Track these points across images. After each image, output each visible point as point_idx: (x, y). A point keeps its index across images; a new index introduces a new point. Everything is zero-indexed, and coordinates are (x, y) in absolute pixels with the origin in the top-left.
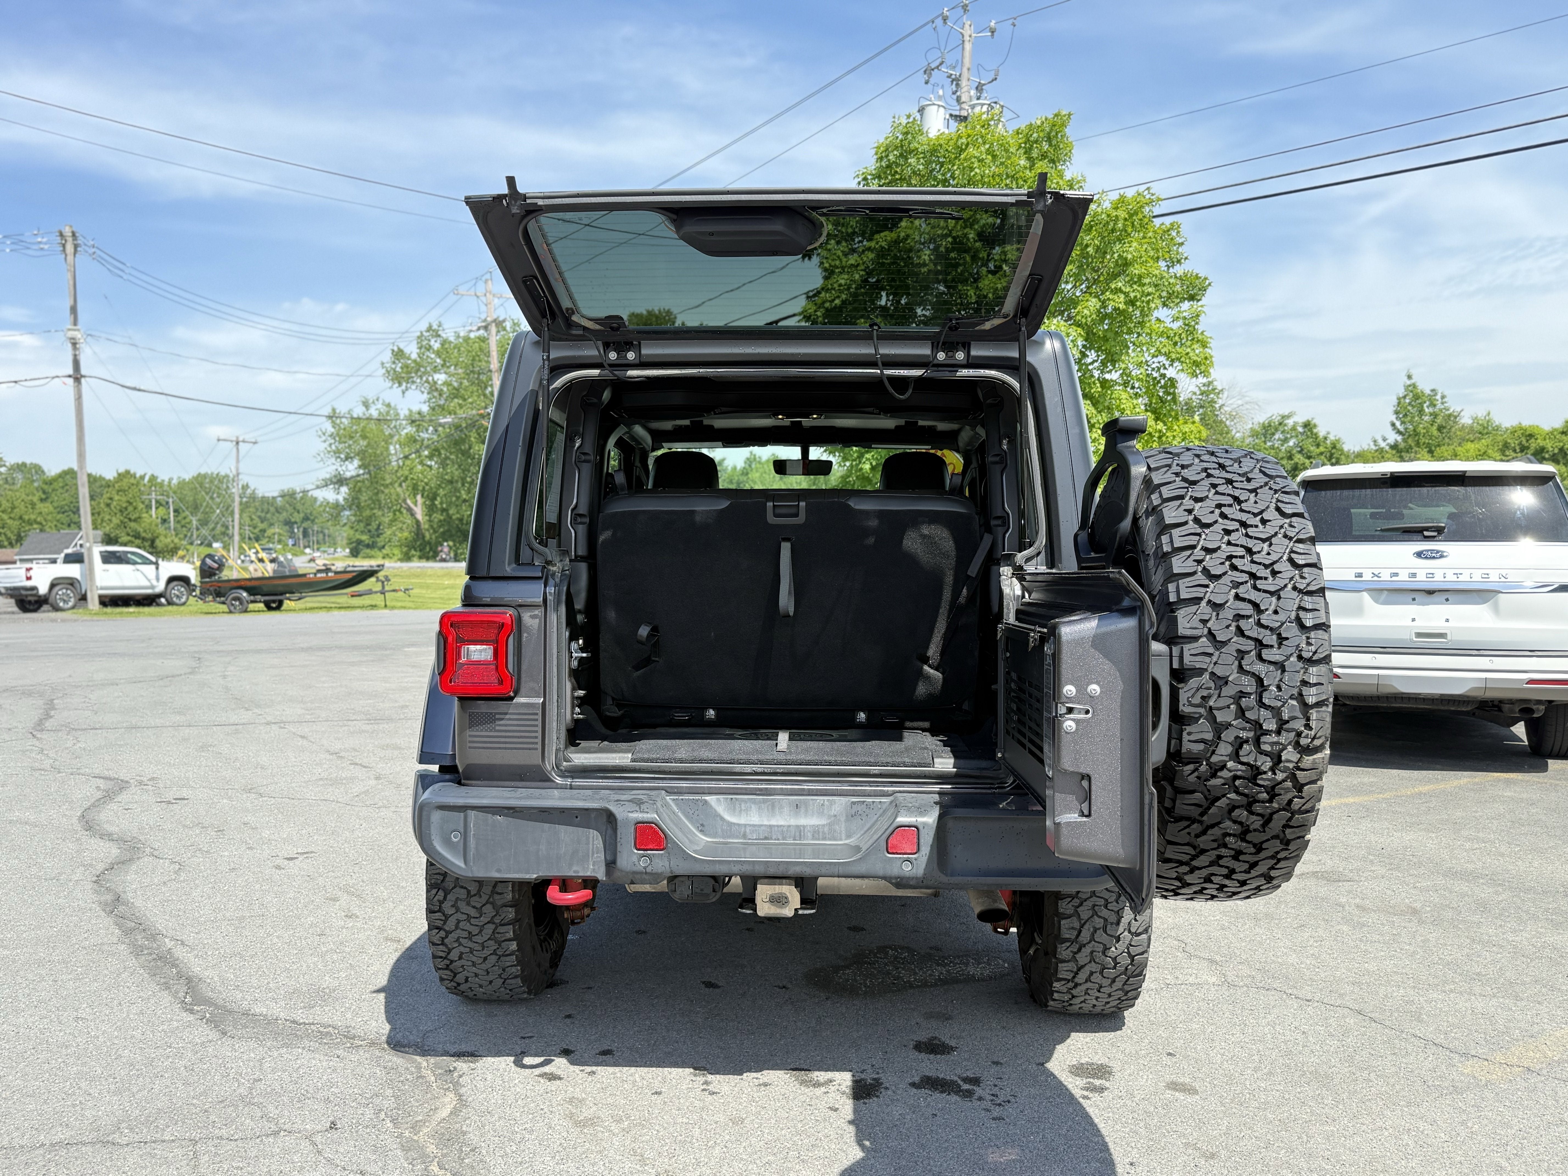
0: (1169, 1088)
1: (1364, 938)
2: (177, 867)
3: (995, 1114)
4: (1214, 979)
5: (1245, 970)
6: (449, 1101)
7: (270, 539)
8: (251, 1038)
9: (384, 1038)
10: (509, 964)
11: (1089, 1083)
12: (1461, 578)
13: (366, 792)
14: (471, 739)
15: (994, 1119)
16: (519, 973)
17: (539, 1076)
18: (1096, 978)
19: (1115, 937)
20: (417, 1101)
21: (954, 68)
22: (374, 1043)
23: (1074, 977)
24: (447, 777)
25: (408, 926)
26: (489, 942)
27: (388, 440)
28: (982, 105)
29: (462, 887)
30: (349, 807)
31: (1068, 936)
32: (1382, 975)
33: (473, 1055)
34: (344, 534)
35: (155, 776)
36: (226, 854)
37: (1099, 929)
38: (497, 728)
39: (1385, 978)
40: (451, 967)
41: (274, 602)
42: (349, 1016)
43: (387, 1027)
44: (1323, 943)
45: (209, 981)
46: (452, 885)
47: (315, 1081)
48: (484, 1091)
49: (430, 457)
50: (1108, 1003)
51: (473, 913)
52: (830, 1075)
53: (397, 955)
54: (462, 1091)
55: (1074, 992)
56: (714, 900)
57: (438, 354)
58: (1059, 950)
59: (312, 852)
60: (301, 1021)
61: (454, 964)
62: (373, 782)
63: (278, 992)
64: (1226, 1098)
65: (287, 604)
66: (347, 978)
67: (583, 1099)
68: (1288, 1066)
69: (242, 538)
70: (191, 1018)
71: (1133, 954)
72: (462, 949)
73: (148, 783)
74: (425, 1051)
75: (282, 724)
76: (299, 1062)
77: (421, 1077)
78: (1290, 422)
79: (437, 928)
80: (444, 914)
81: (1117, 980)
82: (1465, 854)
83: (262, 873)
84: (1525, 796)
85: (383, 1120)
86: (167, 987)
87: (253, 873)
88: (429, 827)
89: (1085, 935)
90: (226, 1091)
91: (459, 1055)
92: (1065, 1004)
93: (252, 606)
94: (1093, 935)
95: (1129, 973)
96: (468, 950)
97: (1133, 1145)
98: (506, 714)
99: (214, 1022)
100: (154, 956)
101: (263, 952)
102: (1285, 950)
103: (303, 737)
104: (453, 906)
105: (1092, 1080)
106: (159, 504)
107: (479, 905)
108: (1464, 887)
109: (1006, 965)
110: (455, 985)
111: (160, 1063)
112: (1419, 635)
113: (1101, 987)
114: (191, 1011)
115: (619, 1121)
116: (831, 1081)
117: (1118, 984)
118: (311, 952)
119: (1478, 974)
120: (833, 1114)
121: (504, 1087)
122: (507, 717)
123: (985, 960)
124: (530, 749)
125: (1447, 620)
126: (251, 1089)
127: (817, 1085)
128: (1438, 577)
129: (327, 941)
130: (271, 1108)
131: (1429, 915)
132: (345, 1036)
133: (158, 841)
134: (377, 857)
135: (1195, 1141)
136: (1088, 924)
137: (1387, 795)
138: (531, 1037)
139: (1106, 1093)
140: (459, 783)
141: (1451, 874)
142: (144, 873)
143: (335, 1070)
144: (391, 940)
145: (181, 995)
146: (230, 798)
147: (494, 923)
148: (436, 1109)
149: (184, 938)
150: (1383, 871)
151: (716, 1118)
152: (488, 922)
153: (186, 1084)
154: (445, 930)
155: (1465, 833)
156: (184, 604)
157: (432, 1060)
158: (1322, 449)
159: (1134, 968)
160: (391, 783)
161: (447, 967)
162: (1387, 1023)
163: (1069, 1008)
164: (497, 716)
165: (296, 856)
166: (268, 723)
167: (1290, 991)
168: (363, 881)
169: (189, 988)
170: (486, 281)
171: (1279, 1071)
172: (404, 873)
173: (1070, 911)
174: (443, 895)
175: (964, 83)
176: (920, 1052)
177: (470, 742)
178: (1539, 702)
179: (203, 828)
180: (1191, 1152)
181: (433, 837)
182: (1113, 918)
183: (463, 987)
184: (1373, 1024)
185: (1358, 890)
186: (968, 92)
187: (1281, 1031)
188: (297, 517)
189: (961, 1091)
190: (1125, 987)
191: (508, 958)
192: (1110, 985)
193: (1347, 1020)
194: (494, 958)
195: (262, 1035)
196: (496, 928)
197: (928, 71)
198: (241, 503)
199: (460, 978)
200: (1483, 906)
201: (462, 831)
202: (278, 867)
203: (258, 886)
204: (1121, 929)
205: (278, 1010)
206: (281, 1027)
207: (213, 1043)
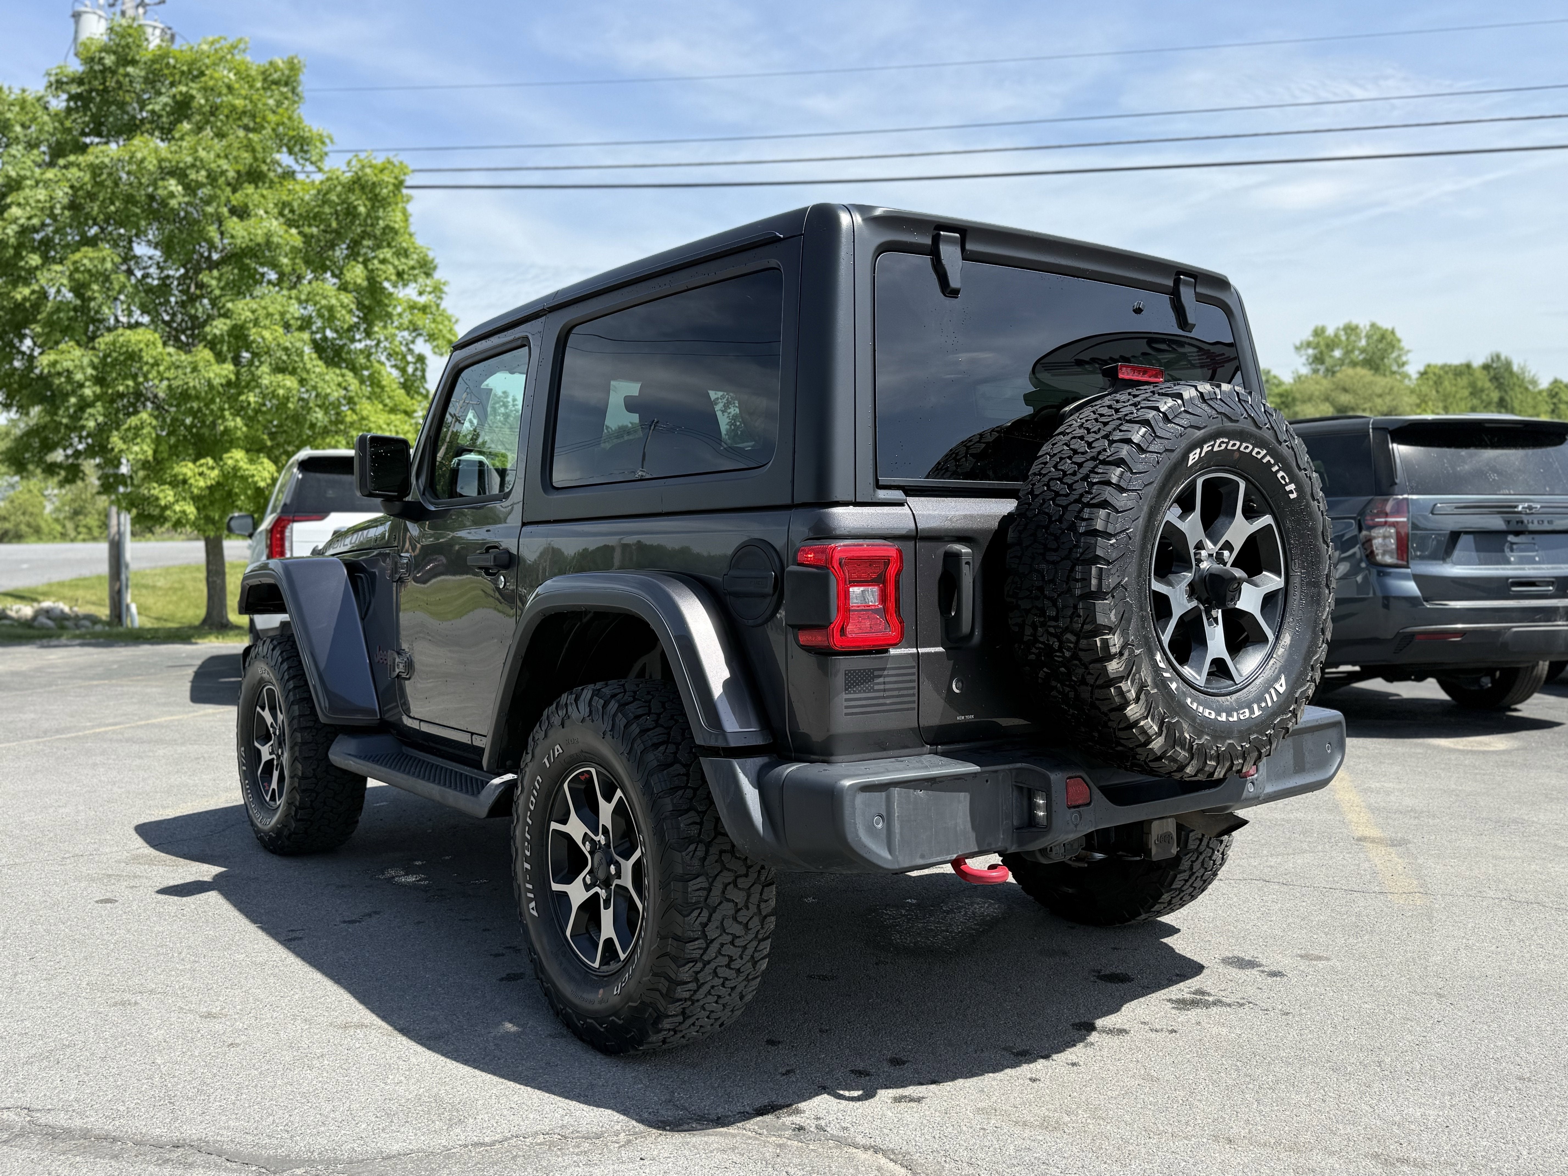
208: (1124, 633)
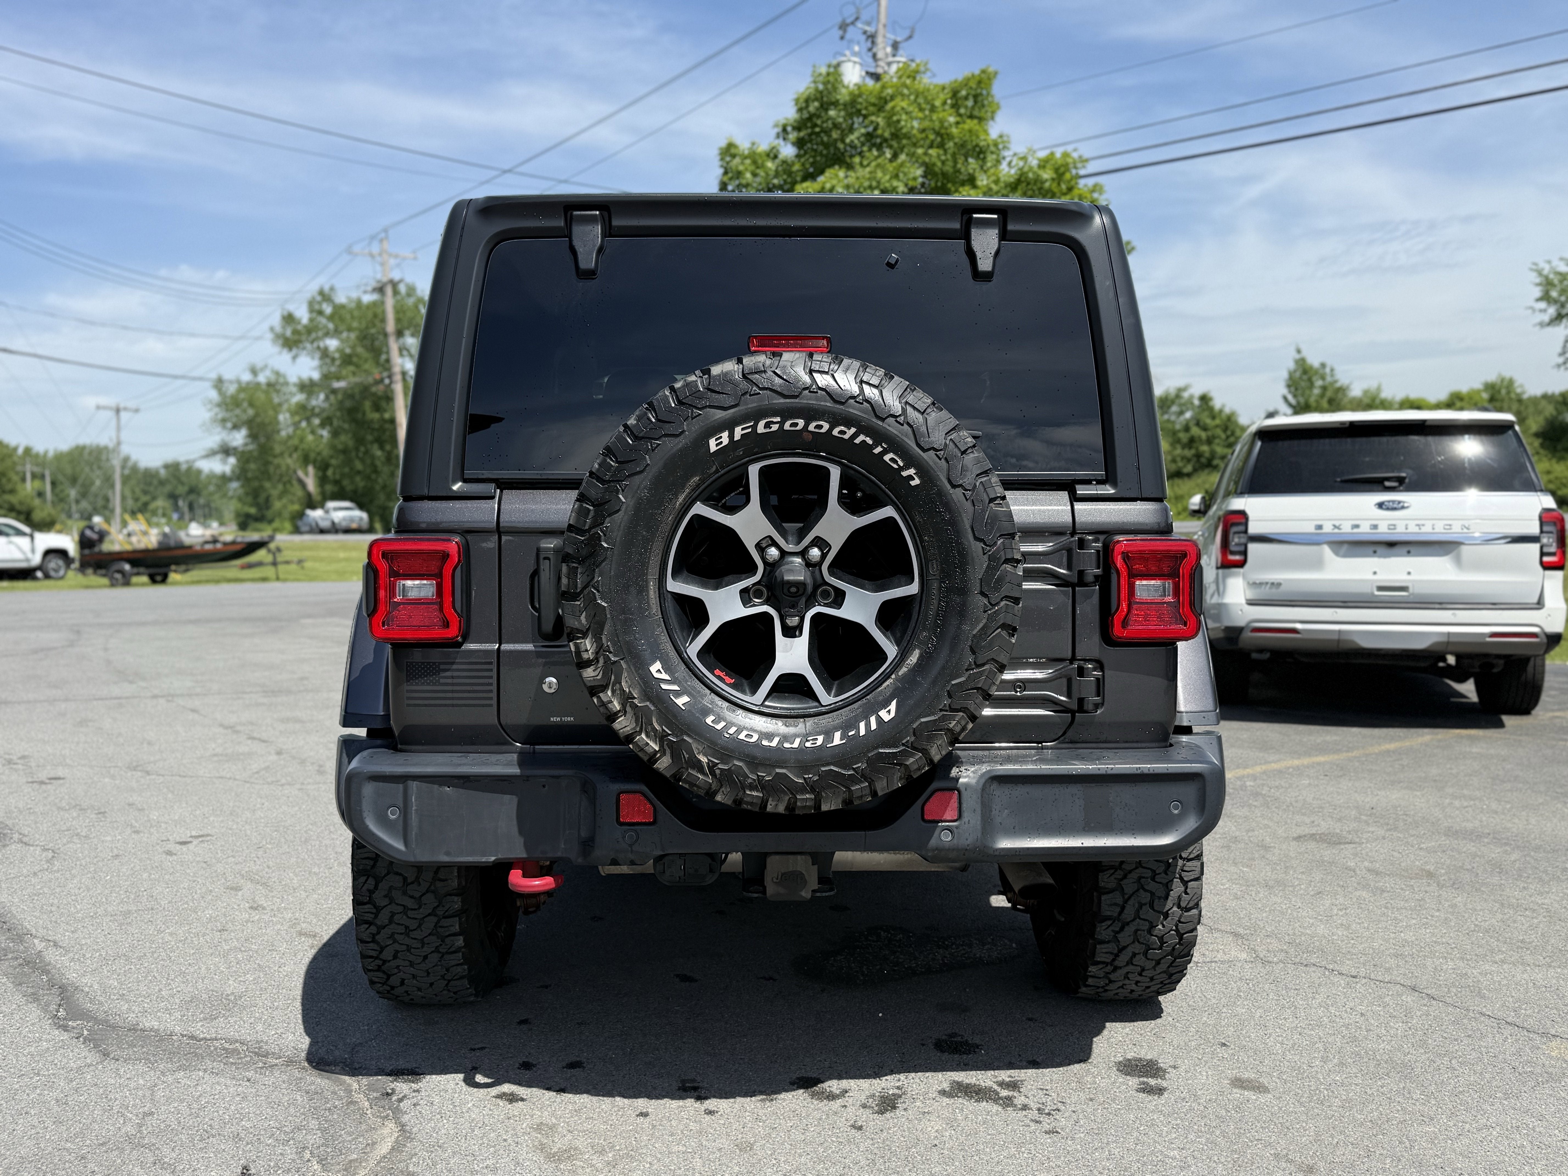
0: (1235, 1086)
1: (1389, 905)
2: (50, 854)
3: (1047, 1127)
4: (1244, 956)
5: (1275, 945)
6: (388, 1134)
7: (154, 513)
8: (140, 1060)
9: (303, 1055)
10: (453, 963)
11: (1144, 1083)
12: (1424, 530)
13: (267, 768)
14: (409, 695)
15: (1046, 1132)
16: (466, 972)
17: (498, 1097)
18: (1140, 960)
19: (1162, 913)
20: (350, 1134)
21: (869, 24)
22: (292, 1062)
23: (1114, 960)
24: (379, 742)
25: (325, 919)
26: (431, 937)
27: (277, 408)
28: (898, 62)
29: (397, 874)
30: (248, 785)
31: (1109, 913)
32: (1422, 944)
33: (413, 1072)
34: (230, 508)
35: (26, 753)
36: (109, 838)
37: (1145, 904)
38: (442, 681)
39: (1427, 948)
40: (384, 968)
41: (159, 574)
42: (260, 1027)
43: (307, 1040)
44: (1348, 911)
45: (87, 989)
46: (384, 872)
47: (221, 1112)
48: (431, 1119)
49: (322, 425)
50: (1148, 987)
51: (410, 903)
52: (845, 1083)
53: (314, 951)
54: (405, 1119)
55: (1112, 977)
56: (710, 882)
57: (331, 318)
58: (1098, 929)
59: (208, 835)
60: (202, 1036)
61: (387, 964)
62: (274, 757)
63: (172, 1000)
64: (1302, 1096)
65: (173, 576)
66: (256, 981)
67: (554, 1125)
68: (1358, 1054)
69: (124, 510)
70: (65, 1036)
71: (1182, 932)
72: (396, 946)
73: (19, 761)
74: (354, 1070)
75: (170, 697)
76: (200, 1088)
77: (352, 1102)
78: (1186, 395)
79: (366, 922)
80: (375, 907)
81: (1162, 961)
82: (1457, 812)
83: (150, 860)
84: (1492, 751)
85: (309, 1160)
86: (35, 998)
87: (141, 860)
88: (359, 802)
89: (1129, 913)
90: (109, 1130)
91: (397, 1073)
92: (1101, 990)
93: (135, 579)
94: (1138, 911)
95: (1176, 953)
96: (404, 948)
97: (1216, 1158)
98: (453, 663)
99: (94, 1041)
100: (21, 961)
101: (153, 953)
102: (1311, 921)
103: (194, 711)
104: (385, 896)
105: (1145, 1080)
106: (34, 476)
107: (417, 895)
108: (1471, 847)
109: (1014, 945)
110: (388, 988)
111: (25, 1097)
112: (1380, 588)
113: (1143, 970)
114: (65, 1028)
115: (602, 1152)
116: (846, 1092)
117: (1163, 966)
118: (211, 951)
119: (1522, 941)
120: (858, 1134)
121: (456, 1113)
122: (455, 667)
123: (989, 940)
124: (483, 706)
125: (1409, 573)
126: (140, 1126)
127: (832, 1097)
128: (1400, 529)
129: (229, 937)
130: (166, 1150)
131: (1446, 877)
132: (256, 1053)
133: (28, 826)
134: (283, 840)
135: (1285, 1152)
136: (1133, 898)
137: (1355, 753)
138: (482, 1048)
139: (1166, 1095)
140: (395, 749)
141: (1451, 833)
142: (11, 863)
143: (245, 1098)
144: (305, 934)
145: (53, 1007)
146: (113, 777)
147: (436, 915)
148: (374, 1144)
149: (58, 938)
150: (1381, 832)
151: (718, 1144)
152: (429, 915)
153: (58, 1122)
154: (376, 925)
155: (1450, 790)
156: (62, 578)
157: (365, 1080)
158: (1217, 422)
159: (1182, 947)
160: (294, 758)
161: (379, 969)
162: (1448, 1000)
163: (1103, 994)
164: (442, 667)
165: (189, 840)
166: (155, 697)
167: (1331, 967)
168: (268, 867)
169: (62, 999)
170: (381, 241)
171: (1349, 1060)
172: (315, 857)
173: (1112, 885)
174: (373, 883)
175: (880, 40)
176: (942, 1051)
177: (408, 698)
178: (1499, 657)
179: (81, 810)
180: (1284, 1165)
181: (365, 814)
182: (1161, 892)
183: (399, 991)
184: (1434, 1002)
185: (1363, 852)
186: (883, 49)
187: (1337, 1014)
188: (181, 490)
189: (1001, 1098)
190: (1171, 969)
191: (452, 957)
192: (1154, 968)
193: (1403, 997)
194: (435, 957)
195: (154, 1055)
196: (438, 922)
197: (844, 26)
198: (122, 475)
199: (394, 981)
200: (1498, 867)
201: (401, 805)
202: (169, 853)
203: (145, 875)
204: (1169, 903)
205: (172, 1023)
206: (176, 1044)
207: (92, 1068)
208: (597, 639)
